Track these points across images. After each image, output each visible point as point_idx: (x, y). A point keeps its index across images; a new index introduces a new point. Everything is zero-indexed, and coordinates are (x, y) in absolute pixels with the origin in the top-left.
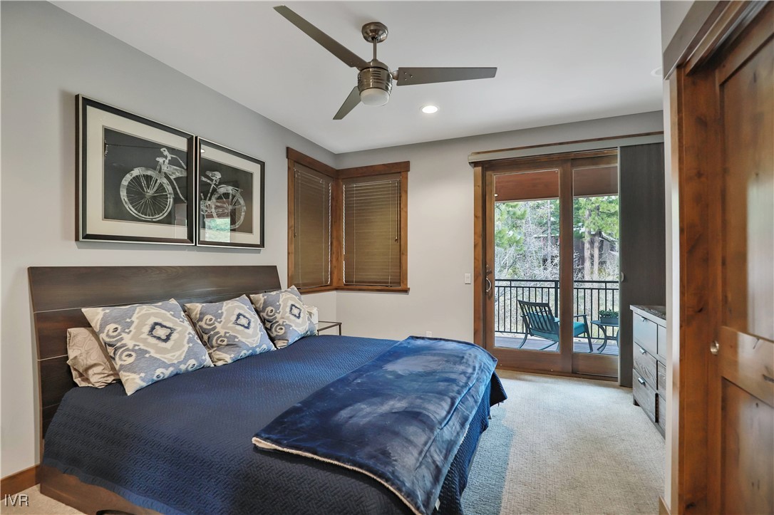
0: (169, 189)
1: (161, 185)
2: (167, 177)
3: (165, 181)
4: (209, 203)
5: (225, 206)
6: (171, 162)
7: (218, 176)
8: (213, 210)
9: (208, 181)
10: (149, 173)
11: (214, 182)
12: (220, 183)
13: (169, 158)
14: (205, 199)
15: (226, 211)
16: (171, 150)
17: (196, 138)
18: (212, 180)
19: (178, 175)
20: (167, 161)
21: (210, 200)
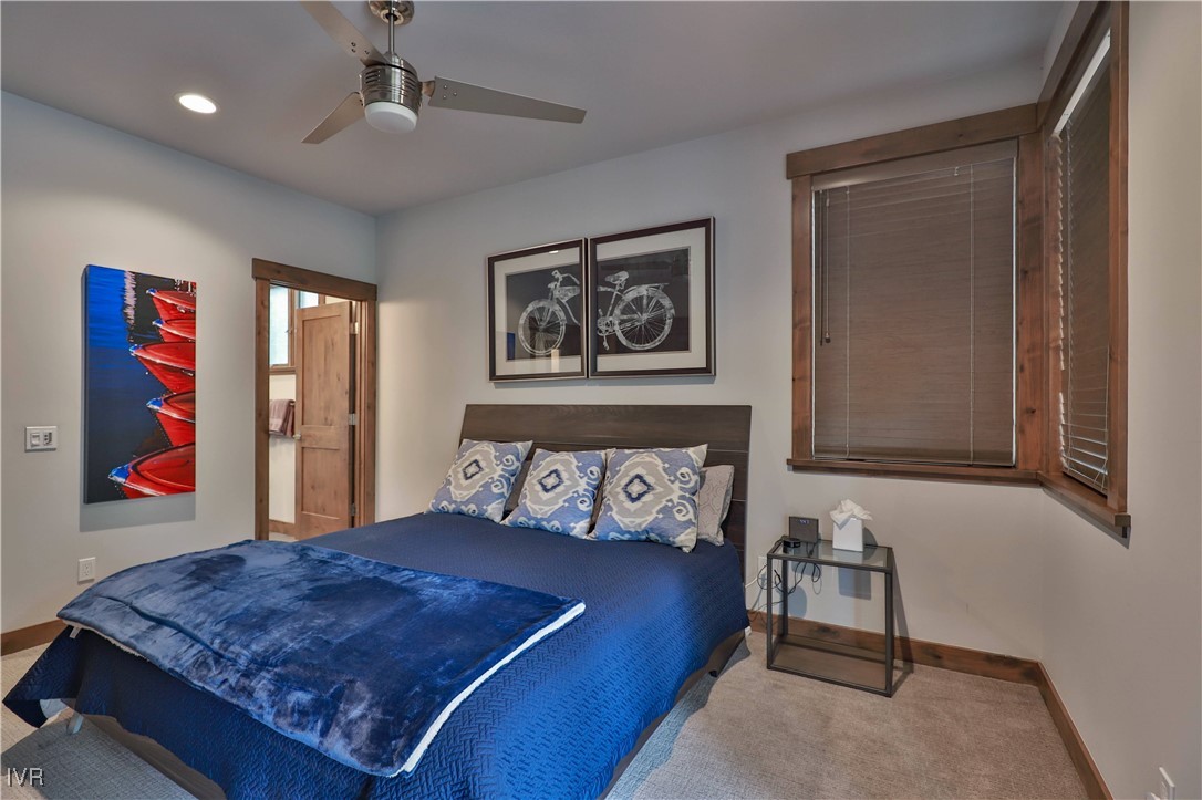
0: (562, 315)
1: (553, 313)
2: (559, 303)
3: (557, 307)
4: (611, 318)
5: (636, 316)
6: (562, 285)
7: (624, 276)
8: (617, 328)
9: (609, 289)
10: (541, 304)
11: (618, 288)
12: (626, 287)
13: (561, 279)
14: (605, 315)
15: (637, 324)
16: (562, 269)
17: (586, 240)
18: (614, 286)
19: (571, 295)
20: (558, 284)
21: (611, 315)
